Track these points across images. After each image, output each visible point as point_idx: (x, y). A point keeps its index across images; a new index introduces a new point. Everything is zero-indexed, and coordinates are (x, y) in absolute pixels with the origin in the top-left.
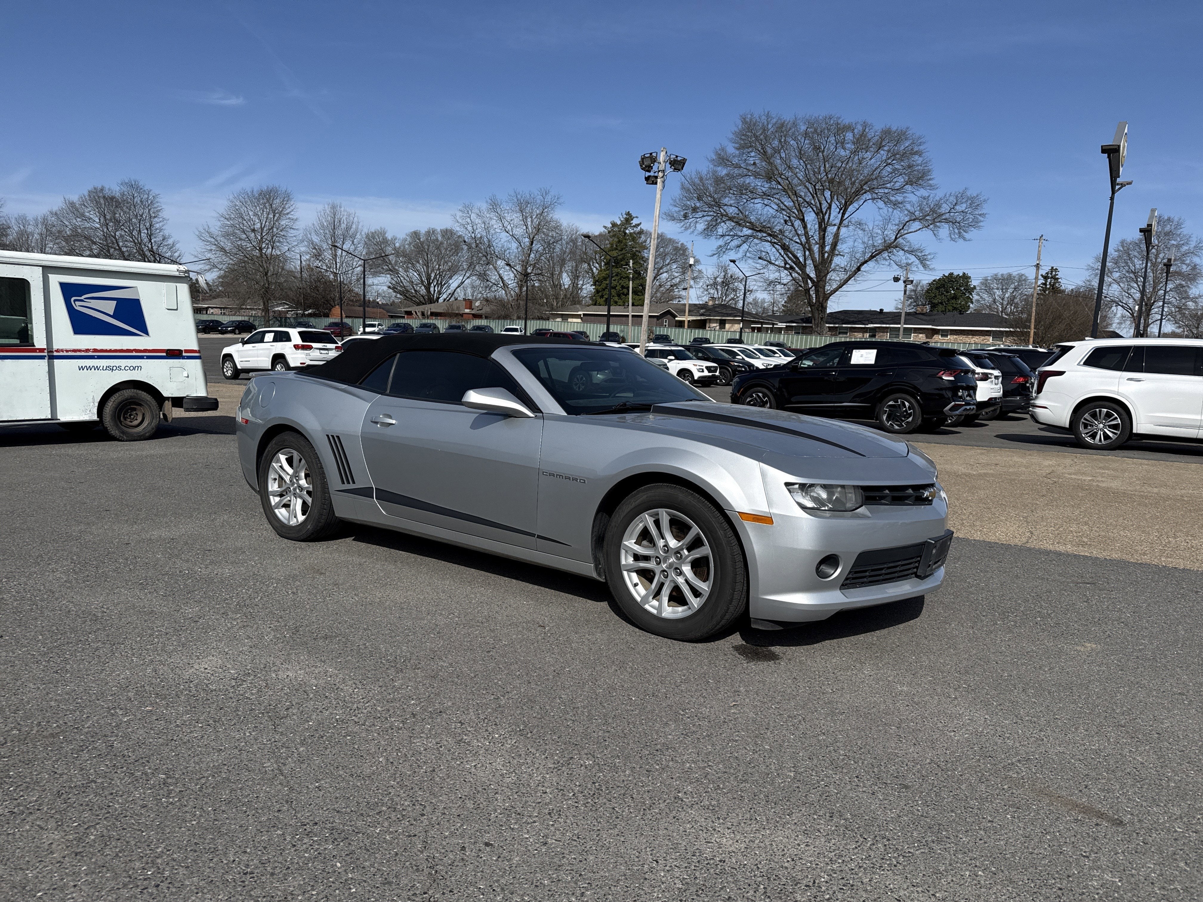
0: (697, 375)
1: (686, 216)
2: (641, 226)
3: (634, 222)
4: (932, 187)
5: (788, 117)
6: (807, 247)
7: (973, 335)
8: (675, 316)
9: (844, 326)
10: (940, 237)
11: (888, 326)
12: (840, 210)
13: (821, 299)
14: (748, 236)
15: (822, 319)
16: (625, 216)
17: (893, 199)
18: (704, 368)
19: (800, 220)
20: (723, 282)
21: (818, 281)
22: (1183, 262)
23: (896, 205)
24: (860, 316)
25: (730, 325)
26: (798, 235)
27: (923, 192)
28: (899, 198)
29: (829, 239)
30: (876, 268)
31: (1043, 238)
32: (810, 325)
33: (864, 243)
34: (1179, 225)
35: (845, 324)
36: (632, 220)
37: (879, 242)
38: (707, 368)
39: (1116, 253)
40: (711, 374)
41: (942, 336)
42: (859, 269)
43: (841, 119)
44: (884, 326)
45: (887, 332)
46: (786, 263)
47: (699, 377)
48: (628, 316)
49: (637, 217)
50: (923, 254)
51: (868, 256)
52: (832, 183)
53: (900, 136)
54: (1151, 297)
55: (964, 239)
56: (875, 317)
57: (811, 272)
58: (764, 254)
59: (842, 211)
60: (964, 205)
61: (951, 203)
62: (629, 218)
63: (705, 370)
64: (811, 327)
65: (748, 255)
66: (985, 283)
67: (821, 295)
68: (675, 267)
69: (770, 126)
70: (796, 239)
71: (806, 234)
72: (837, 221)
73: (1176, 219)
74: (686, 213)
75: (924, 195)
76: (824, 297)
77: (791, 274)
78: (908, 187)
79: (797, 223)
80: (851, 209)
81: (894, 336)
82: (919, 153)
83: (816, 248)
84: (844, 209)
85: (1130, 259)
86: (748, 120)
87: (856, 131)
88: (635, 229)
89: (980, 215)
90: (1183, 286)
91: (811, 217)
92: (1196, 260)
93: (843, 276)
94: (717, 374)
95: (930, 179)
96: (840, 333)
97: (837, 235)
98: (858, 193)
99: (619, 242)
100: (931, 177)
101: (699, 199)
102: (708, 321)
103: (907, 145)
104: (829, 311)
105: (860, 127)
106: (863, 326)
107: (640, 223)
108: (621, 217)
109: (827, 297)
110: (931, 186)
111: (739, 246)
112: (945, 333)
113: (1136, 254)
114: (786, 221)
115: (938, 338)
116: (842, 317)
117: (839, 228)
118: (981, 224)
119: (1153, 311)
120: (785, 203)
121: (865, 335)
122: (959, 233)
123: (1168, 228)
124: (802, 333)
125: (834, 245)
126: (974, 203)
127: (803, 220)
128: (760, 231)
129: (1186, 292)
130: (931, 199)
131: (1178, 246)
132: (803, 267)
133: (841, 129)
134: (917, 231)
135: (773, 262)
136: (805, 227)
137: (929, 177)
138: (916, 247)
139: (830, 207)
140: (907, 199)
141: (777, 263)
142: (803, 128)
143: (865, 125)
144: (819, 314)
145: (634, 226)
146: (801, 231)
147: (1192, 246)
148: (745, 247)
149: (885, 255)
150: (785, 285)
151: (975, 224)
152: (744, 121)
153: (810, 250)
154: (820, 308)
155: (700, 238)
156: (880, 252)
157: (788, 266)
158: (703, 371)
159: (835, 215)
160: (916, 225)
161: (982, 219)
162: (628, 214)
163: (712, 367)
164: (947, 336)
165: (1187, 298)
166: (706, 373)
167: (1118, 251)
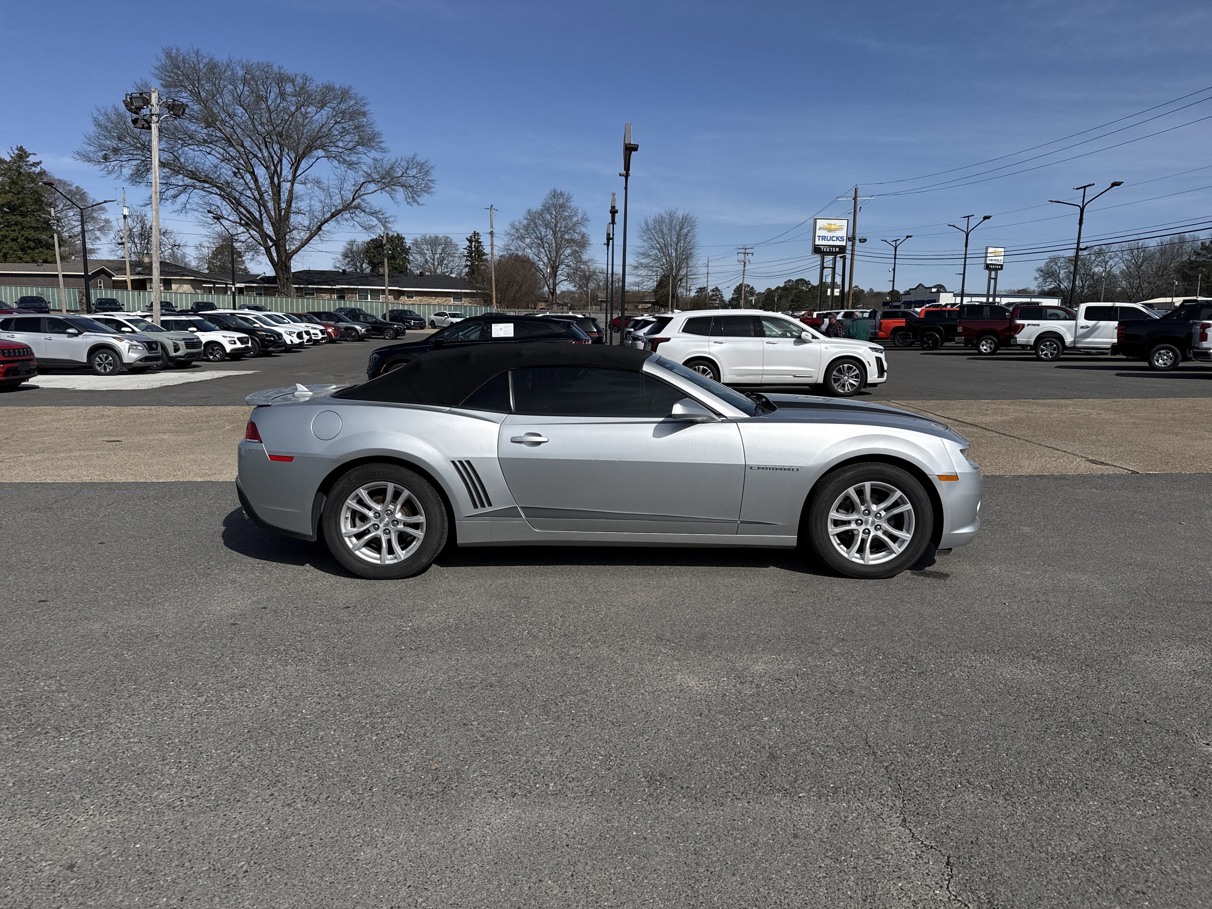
0: (229, 348)
1: (106, 158)
2: (41, 165)
3: (31, 159)
4: (384, 150)
5: (221, 58)
6: (261, 202)
7: (436, 296)
8: (111, 276)
9: (310, 286)
10: (398, 200)
11: (356, 287)
12: (292, 165)
13: (284, 259)
14: (186, 187)
15: (287, 279)
16: (16, 152)
17: (348, 159)
18: (236, 339)
19: (250, 173)
20: (141, 235)
21: (278, 239)
22: (574, 232)
23: (351, 165)
24: (324, 277)
25: (177, 285)
26: (250, 189)
27: (373, 154)
28: (354, 158)
29: (285, 196)
30: (337, 227)
31: (493, 207)
32: (276, 285)
33: (321, 202)
34: (568, 199)
35: (311, 285)
36: (28, 157)
37: (337, 201)
38: (239, 339)
39: (526, 221)
40: (244, 346)
41: (408, 297)
42: (319, 228)
43: (283, 70)
44: (352, 287)
45: (356, 294)
46: (241, 219)
47: (232, 350)
48: (57, 276)
49: (34, 154)
50: (384, 216)
51: (328, 215)
52: (281, 136)
53: (345, 95)
54: (555, 260)
55: (418, 204)
56: (339, 278)
57: (269, 229)
58: (213, 207)
59: (294, 167)
60: (415, 171)
61: (403, 167)
62: (22, 155)
63: (237, 342)
64: (277, 288)
65: (188, 206)
66: (416, 243)
67: (283, 254)
68: (72, 214)
69: (201, 66)
70: (248, 192)
71: (258, 188)
72: (290, 178)
73: (566, 193)
74: (106, 154)
75: (376, 157)
76: (286, 257)
77: (248, 230)
78: (360, 148)
79: (248, 177)
80: (304, 164)
81: (363, 297)
82: (364, 114)
83: (270, 205)
84: (296, 166)
85: (536, 226)
86: (173, 55)
87: (296, 83)
88: (33, 169)
89: (430, 181)
90: (578, 252)
91: (261, 172)
92: (583, 229)
93: (304, 235)
94: (250, 345)
95: (381, 142)
96: (306, 294)
97: (291, 191)
98: (309, 149)
99: (13, 182)
100: (382, 140)
101: (120, 139)
102: (148, 281)
103: (351, 104)
104: (293, 271)
105: (299, 80)
106: (330, 287)
107: (41, 162)
108: (11, 152)
109: (289, 256)
110: (382, 149)
111: (175, 197)
112: (410, 295)
113: (541, 222)
114: (235, 173)
115: (404, 299)
116: (305, 278)
117: (293, 185)
118: (433, 190)
119: (558, 273)
120: (231, 153)
121: (333, 296)
122: (413, 197)
123: (561, 201)
124: (265, 294)
125: (289, 202)
126: (424, 169)
127: (253, 173)
128: (204, 181)
129: (580, 257)
130: (385, 162)
131: (570, 217)
132: (259, 225)
133: (282, 79)
134: (373, 193)
135: (226, 217)
136: (256, 181)
137: (379, 140)
138: (378, 209)
139: (280, 161)
140: (362, 160)
141: (231, 218)
142: (241, 73)
143: (306, 79)
144: (284, 274)
145: (31, 165)
146: (252, 185)
147: (580, 217)
148: (183, 198)
149: (347, 215)
150: (243, 242)
151: (427, 189)
152: (168, 55)
153: (265, 207)
154: (284, 268)
155: (127, 185)
156: (339, 212)
157: (243, 222)
158: (235, 343)
159: (286, 171)
160: (372, 187)
161: (432, 185)
162: (21, 149)
163: (244, 338)
164: (412, 297)
165: (581, 262)
166: (239, 345)
167: (527, 219)
